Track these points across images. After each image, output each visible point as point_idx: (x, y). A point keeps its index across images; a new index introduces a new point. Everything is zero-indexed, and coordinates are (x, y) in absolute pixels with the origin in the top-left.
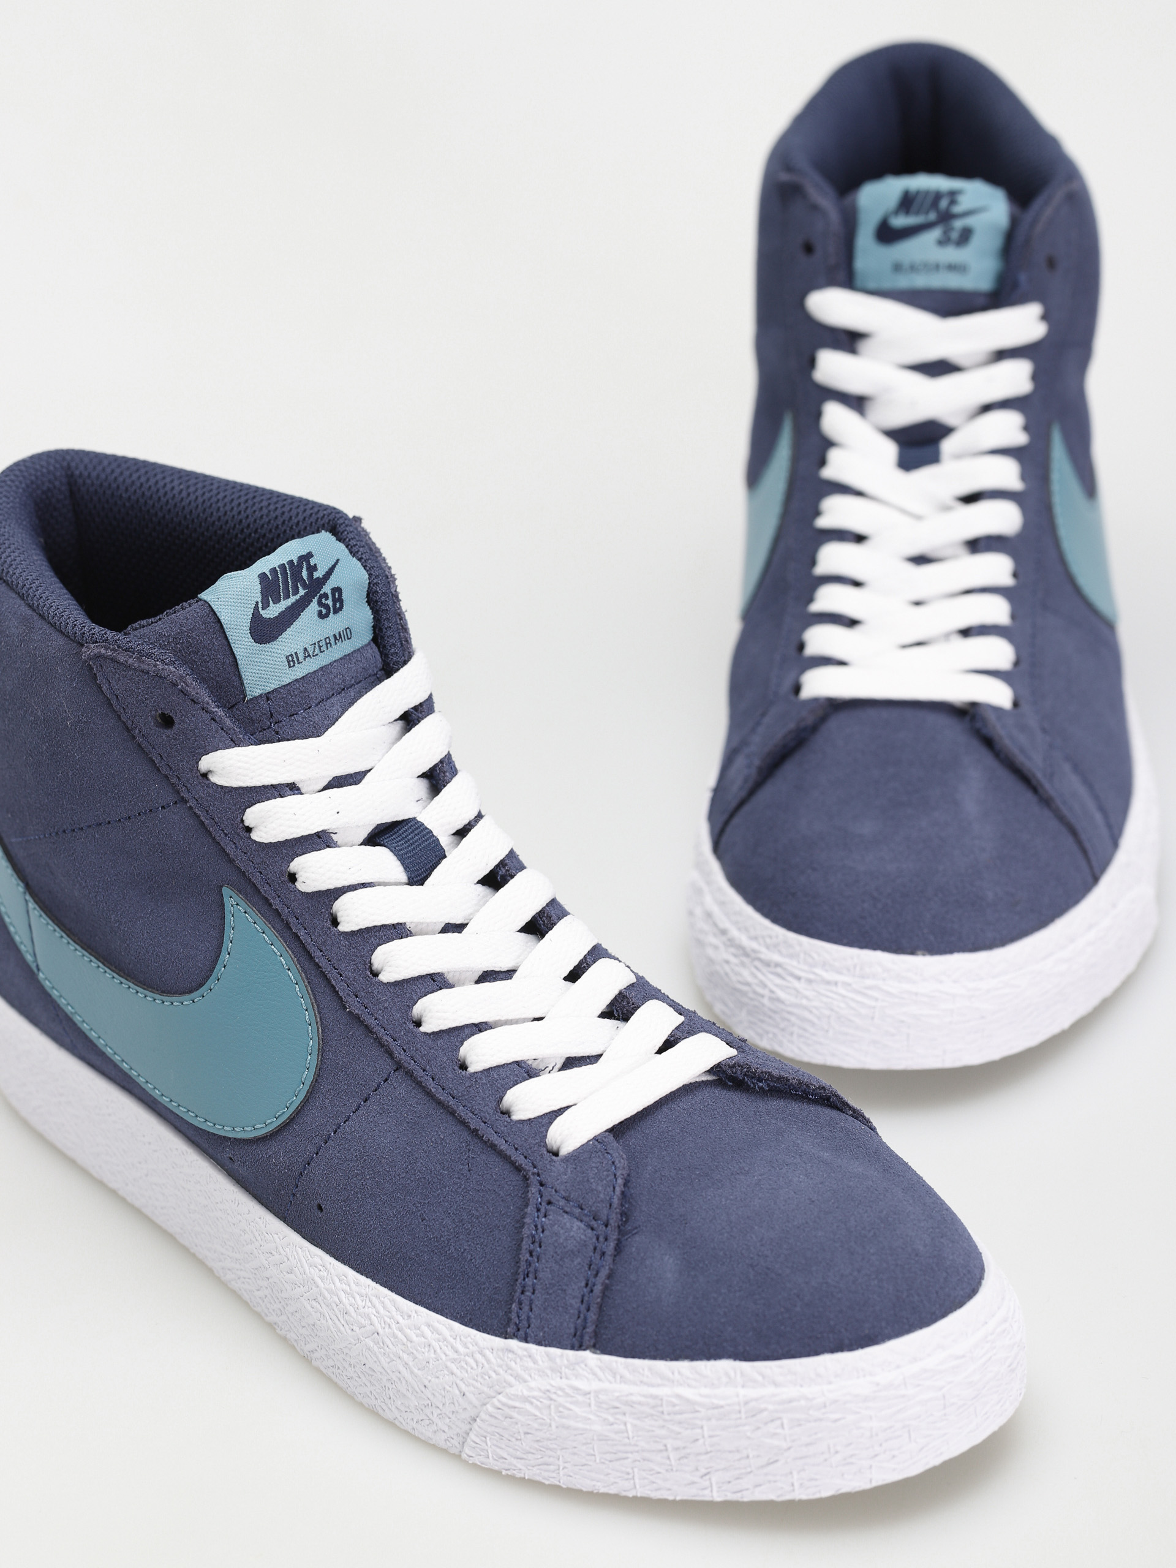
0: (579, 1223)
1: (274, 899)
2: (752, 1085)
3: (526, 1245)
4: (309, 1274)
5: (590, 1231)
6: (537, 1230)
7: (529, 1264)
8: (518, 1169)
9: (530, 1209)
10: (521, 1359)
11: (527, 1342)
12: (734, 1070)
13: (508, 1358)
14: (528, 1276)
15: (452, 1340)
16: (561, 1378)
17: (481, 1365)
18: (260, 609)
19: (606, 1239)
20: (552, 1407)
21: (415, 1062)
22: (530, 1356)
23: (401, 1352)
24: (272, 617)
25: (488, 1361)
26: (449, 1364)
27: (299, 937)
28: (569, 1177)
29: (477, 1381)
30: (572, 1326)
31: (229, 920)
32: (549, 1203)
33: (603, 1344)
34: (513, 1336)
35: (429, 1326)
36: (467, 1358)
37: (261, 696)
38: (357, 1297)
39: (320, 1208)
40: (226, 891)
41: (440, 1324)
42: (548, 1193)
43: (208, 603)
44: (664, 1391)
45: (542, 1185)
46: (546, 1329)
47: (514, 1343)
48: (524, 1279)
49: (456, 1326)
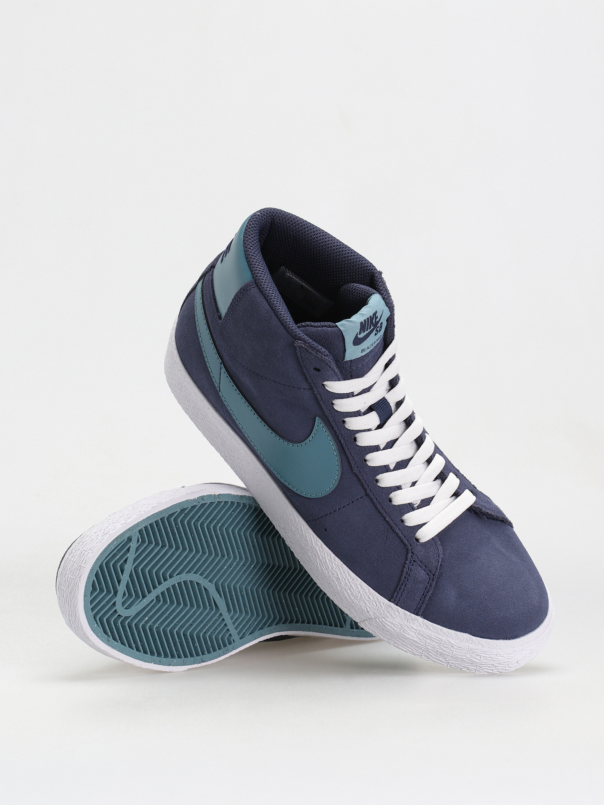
0: (424, 572)
1: (335, 427)
2: (481, 516)
3: (404, 575)
4: (314, 546)
5: (427, 576)
6: (409, 569)
7: (404, 581)
8: (405, 545)
9: (408, 562)
10: (394, 611)
11: (397, 605)
12: (476, 509)
13: (389, 608)
14: (402, 585)
15: (369, 594)
16: (407, 622)
17: (378, 606)
18: (358, 335)
19: (433, 580)
20: (402, 629)
21: (374, 495)
22: (398, 611)
23: (347, 589)
24: (361, 337)
25: (381, 607)
26: (365, 601)
27: (341, 442)
28: (423, 553)
29: (375, 610)
30: (415, 607)
31: (316, 427)
32: (414, 561)
33: (425, 616)
34: (393, 602)
35: (360, 586)
36: (373, 602)
37: (349, 360)
38: (334, 564)
39: (326, 530)
40: (317, 418)
41: (365, 587)
42: (415, 558)
43: (341, 330)
44: (444, 638)
45: (412, 553)
46: (405, 604)
47: (392, 605)
48: (401, 585)
49: (371, 589)
